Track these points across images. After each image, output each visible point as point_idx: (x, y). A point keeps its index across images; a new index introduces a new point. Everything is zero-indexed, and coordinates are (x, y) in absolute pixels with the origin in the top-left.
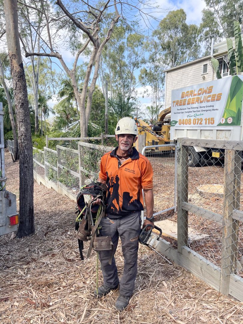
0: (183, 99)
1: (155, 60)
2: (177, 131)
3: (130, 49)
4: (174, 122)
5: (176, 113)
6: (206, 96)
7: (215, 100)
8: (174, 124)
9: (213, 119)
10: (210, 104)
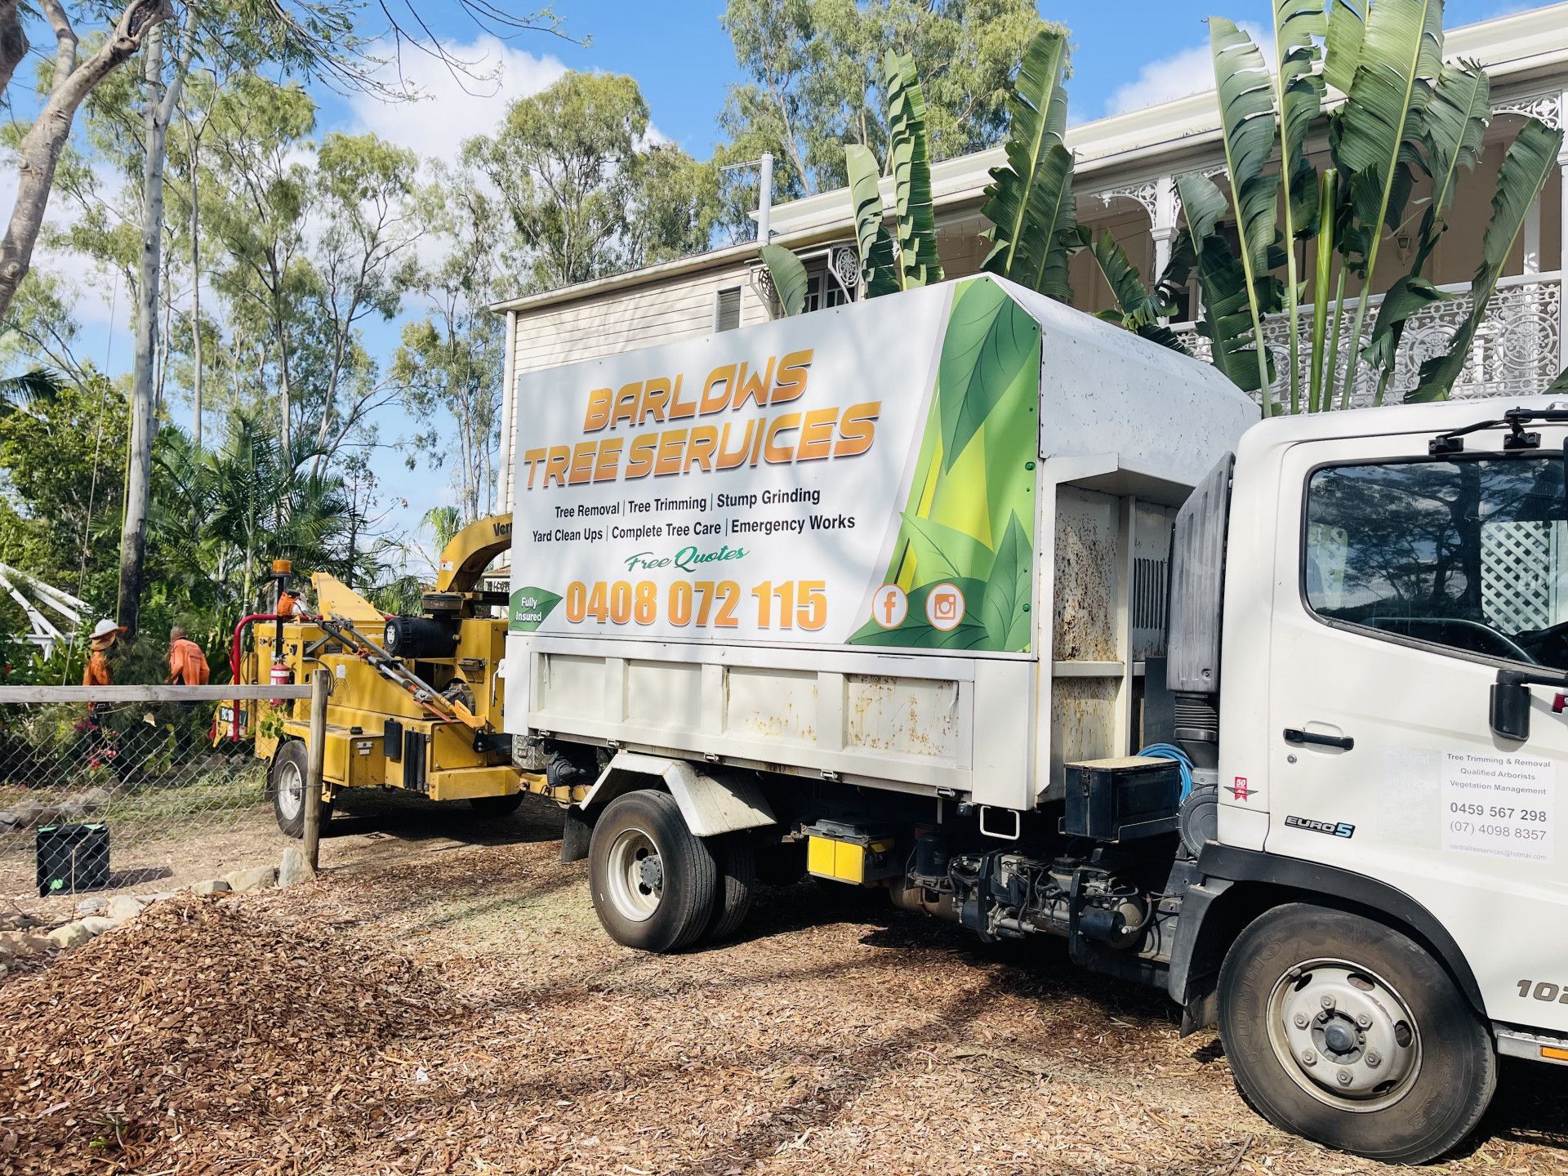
0: (598, 437)
1: (477, 277)
2: (553, 663)
3: (332, 203)
5: (548, 537)
6: (763, 421)
7: (831, 455)
8: (531, 610)
9: (813, 592)
10: (795, 476)
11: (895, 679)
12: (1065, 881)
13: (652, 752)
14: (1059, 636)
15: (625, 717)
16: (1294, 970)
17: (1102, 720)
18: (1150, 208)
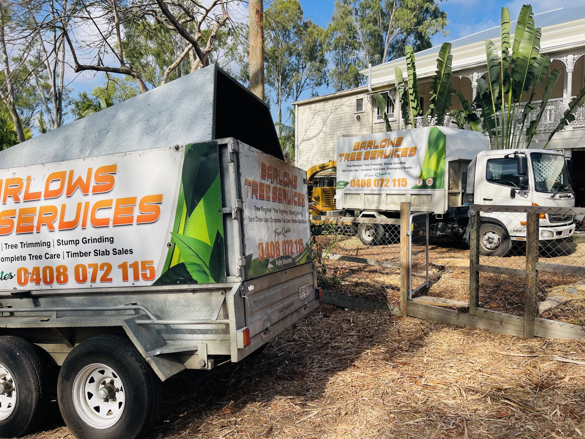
0: (357, 152)
2: (347, 195)
4: (342, 184)
5: (346, 171)
6: (393, 149)
7: (408, 156)
8: (342, 185)
9: (404, 180)
10: (400, 160)
11: (420, 195)
12: (450, 226)
13: (371, 210)
14: (449, 186)
15: (365, 204)
16: (484, 233)
17: (456, 200)
18: (471, 80)
